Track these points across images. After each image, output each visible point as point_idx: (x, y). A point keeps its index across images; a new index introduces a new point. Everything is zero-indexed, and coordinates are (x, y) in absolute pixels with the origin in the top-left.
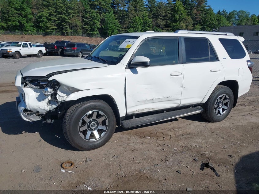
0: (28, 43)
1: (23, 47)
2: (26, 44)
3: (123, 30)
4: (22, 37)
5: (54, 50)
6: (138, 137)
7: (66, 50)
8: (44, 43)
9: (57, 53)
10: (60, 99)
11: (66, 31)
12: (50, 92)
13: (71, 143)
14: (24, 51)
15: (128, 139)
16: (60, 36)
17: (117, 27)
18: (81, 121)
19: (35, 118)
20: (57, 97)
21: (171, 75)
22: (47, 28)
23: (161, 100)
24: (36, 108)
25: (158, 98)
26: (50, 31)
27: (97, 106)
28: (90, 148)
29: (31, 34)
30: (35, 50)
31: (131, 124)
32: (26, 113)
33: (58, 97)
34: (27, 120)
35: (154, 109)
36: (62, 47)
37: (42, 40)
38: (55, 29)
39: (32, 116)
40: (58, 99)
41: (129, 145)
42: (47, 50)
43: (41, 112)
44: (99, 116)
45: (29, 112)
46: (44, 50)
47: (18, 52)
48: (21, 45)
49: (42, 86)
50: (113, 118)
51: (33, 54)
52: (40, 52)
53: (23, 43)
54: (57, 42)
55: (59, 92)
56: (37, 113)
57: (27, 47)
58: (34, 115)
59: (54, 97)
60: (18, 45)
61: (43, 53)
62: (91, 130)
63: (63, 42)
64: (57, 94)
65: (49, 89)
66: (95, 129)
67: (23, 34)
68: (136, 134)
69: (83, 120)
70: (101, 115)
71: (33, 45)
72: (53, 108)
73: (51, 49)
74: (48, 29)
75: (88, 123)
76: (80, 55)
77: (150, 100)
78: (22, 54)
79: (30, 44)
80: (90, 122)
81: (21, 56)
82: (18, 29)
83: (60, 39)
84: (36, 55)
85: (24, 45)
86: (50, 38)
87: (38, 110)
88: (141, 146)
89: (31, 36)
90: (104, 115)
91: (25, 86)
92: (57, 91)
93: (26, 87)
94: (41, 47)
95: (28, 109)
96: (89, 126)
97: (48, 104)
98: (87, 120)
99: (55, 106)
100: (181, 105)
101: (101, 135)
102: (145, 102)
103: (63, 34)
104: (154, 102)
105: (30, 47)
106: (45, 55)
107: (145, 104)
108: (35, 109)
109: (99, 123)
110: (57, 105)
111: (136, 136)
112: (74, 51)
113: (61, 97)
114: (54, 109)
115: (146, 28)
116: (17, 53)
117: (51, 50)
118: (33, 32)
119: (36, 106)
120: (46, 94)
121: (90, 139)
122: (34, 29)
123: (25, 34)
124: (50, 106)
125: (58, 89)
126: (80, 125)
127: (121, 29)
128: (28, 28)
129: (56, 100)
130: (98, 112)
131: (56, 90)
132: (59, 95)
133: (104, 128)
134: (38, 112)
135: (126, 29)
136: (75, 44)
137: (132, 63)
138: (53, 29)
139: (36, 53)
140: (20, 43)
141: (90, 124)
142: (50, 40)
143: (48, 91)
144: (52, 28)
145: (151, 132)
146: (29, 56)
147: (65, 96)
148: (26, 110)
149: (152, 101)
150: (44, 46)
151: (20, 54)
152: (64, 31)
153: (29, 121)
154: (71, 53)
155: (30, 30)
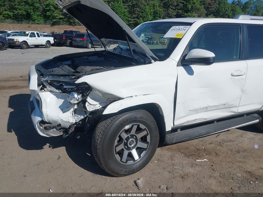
0: (35, 32)
1: (31, 36)
2: (33, 34)
3: (132, 20)
4: (29, 27)
5: (62, 41)
6: (183, 155)
7: (75, 40)
8: (51, 33)
9: (66, 43)
10: (90, 108)
11: (74, 20)
12: (78, 100)
13: (103, 168)
14: (31, 41)
15: (172, 158)
16: (67, 26)
17: (126, 17)
18: (118, 139)
19: (54, 133)
20: (86, 105)
21: (232, 75)
22: (54, 17)
23: (217, 108)
24: (56, 120)
25: (213, 105)
26: (57, 20)
27: (138, 118)
28: (127, 174)
29: (38, 24)
30: (42, 40)
31: (175, 139)
32: (43, 127)
33: (88, 106)
34: (44, 135)
35: (206, 119)
36: (71, 37)
37: (49, 29)
38: (62, 18)
39: (51, 130)
40: (88, 109)
41: (176, 167)
42: (55, 40)
43: (63, 125)
44: (139, 130)
45: (46, 125)
46: (52, 40)
47: (25, 42)
48: (28, 34)
49: (65, 89)
50: (157, 133)
51: (41, 44)
52: (48, 42)
53: (30, 32)
54: (65, 32)
55: (89, 99)
56: (59, 127)
57: (35, 36)
58: (55, 129)
59: (83, 105)
60: (25, 34)
61: (51, 43)
62: (129, 149)
63: (72, 32)
64: (87, 101)
65: (76, 96)
66: (133, 148)
67: (30, 23)
68: (179, 150)
69: (120, 137)
70: (142, 129)
71: (41, 35)
72: (80, 119)
73: (59, 39)
74: (56, 19)
75: (126, 140)
76: (89, 46)
77: (203, 108)
78: (29, 45)
79: (37, 34)
80: (127, 139)
81: (28, 47)
82: (25, 18)
83: (67, 28)
84: (44, 45)
85: (32, 35)
86: (57, 28)
87: (60, 122)
88: (191, 170)
89: (38, 25)
90: (145, 129)
91: (41, 89)
92: (86, 98)
93: (43, 90)
94: (49, 37)
95: (46, 120)
96: (126, 144)
97: (73, 114)
98: (124, 136)
99: (82, 117)
100: (237, 114)
101: (141, 155)
102: (197, 111)
103: (70, 24)
104: (208, 110)
105: (38, 37)
106: (53, 45)
107: (197, 113)
108: (55, 122)
109: (138, 140)
110: (86, 116)
111: (180, 153)
112: (84, 41)
113: (92, 105)
114: (80, 121)
115: (156, 18)
116: (24, 44)
117: (60, 41)
118: (40, 21)
119: (57, 117)
120: (72, 102)
121: (127, 161)
122: (41, 18)
123: (32, 24)
124: (76, 117)
125: (88, 95)
126: (116, 143)
127: (130, 19)
128: (35, 17)
129: (84, 110)
130: (139, 126)
131: (85, 96)
132: (89, 103)
133: (144, 145)
134: (60, 125)
135: (136, 19)
136: (85, 35)
137: (186, 58)
138: (60, 19)
139: (44, 43)
140: (27, 33)
141: (127, 141)
142: (57, 30)
143: (74, 98)
144: (59, 17)
145: (197, 147)
146: (37, 46)
147: (96, 105)
148: (42, 122)
149: (206, 109)
150: (52, 36)
151: (28, 44)
152: (72, 21)
153: (47, 136)
154: (80, 44)
155: (37, 20)
